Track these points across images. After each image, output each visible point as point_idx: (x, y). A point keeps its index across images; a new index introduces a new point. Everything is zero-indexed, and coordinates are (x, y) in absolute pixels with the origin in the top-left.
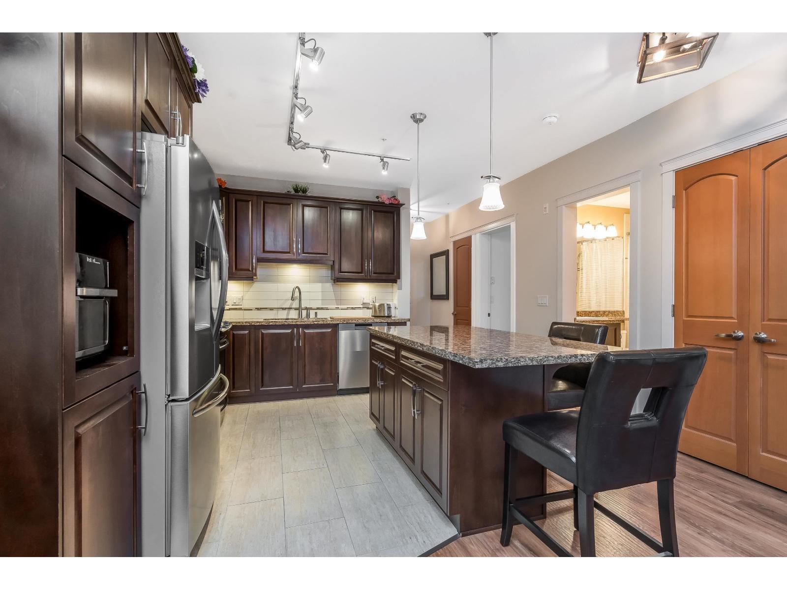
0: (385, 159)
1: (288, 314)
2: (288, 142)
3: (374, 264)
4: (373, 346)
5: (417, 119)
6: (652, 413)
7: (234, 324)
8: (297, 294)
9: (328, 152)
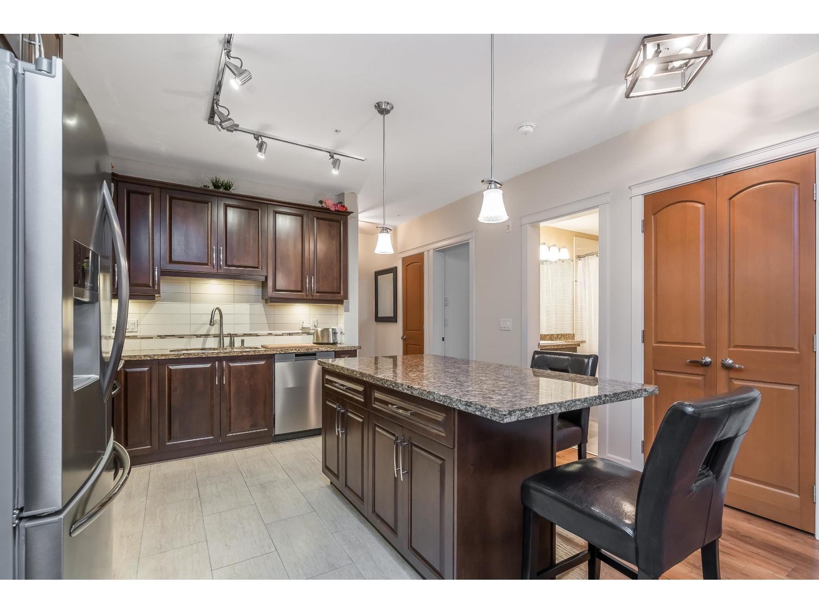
0: (336, 156)
1: (204, 343)
2: (210, 119)
3: (318, 281)
4: (327, 384)
5: (382, 110)
6: (707, 466)
7: (126, 359)
8: (217, 317)
9: (264, 139)
